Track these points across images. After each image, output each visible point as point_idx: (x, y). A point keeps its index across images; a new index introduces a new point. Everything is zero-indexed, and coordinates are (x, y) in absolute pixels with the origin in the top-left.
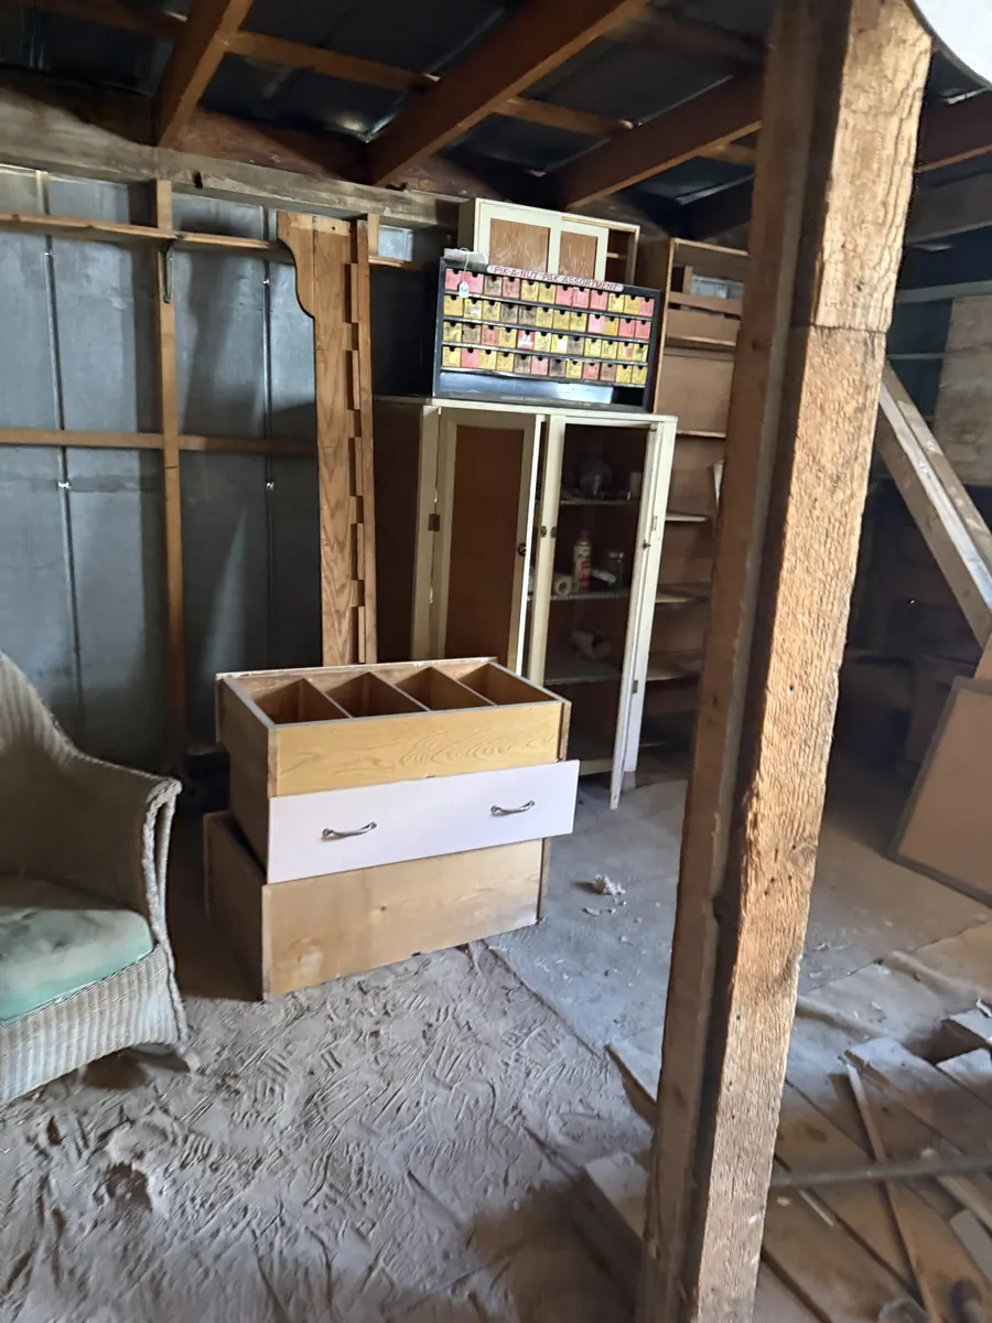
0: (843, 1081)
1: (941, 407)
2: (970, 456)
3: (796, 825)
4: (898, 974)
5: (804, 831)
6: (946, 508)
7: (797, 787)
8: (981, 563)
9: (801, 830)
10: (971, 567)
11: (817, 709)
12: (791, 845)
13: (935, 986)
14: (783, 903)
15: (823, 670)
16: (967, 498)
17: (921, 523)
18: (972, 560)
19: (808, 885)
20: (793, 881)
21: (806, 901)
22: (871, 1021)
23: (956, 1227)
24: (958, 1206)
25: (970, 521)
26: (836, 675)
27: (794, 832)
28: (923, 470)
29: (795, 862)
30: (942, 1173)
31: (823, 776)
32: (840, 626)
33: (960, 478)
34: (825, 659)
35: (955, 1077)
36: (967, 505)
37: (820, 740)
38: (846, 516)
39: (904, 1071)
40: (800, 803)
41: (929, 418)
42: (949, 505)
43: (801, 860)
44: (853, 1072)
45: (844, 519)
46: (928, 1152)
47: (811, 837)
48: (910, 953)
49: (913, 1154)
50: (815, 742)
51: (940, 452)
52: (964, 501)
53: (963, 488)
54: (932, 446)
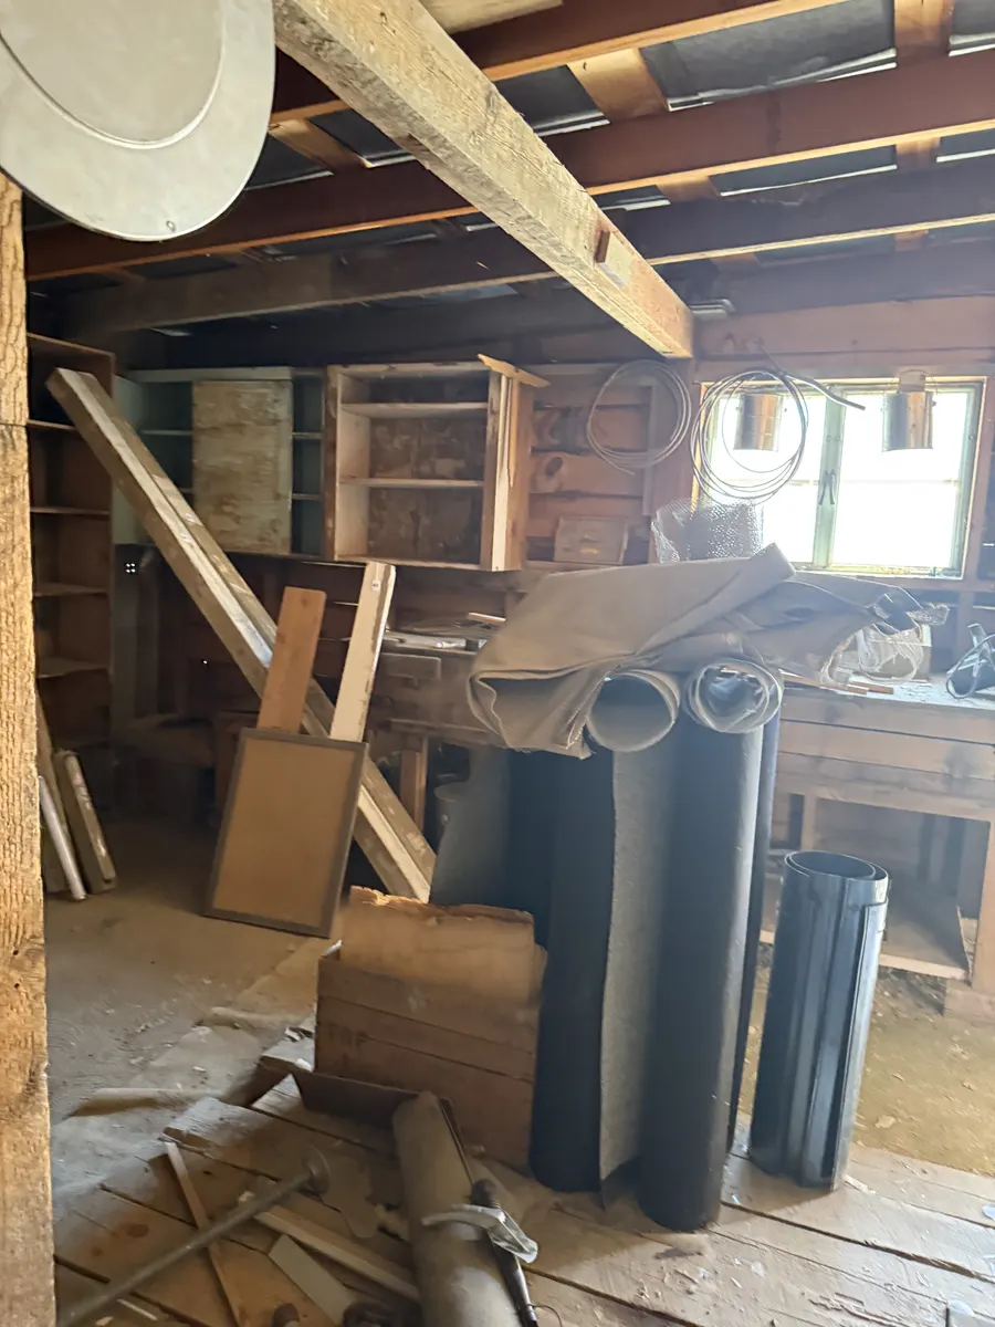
0: (163, 1162)
1: (198, 480)
2: (230, 525)
3: (14, 929)
4: (217, 1027)
5: (24, 933)
6: (212, 576)
7: (8, 890)
8: (250, 623)
9: (21, 933)
10: (241, 627)
11: (17, 804)
12: (12, 951)
13: (252, 1028)
14: (13, 1015)
15: (16, 764)
16: (230, 565)
17: (190, 590)
18: (242, 621)
19: (40, 987)
20: (21, 988)
21: (42, 1003)
22: (194, 1087)
23: (273, 1258)
24: (275, 1235)
25: (235, 586)
26: (33, 766)
27: (13, 936)
28: (185, 540)
29: (20, 968)
30: (257, 1212)
31: (37, 870)
32: (28, 715)
33: (221, 546)
34: (17, 751)
35: (269, 1110)
36: (230, 571)
37: (26, 835)
38: (13, 605)
39: (223, 1125)
40: (15, 905)
41: (186, 490)
42: (215, 573)
43: (28, 963)
44: (172, 1148)
45: (11, 610)
46: (245, 1197)
47: (33, 937)
48: (227, 1004)
49: (232, 1205)
50: (21, 837)
51: (200, 524)
52: (227, 567)
53: (224, 556)
54: (192, 518)
